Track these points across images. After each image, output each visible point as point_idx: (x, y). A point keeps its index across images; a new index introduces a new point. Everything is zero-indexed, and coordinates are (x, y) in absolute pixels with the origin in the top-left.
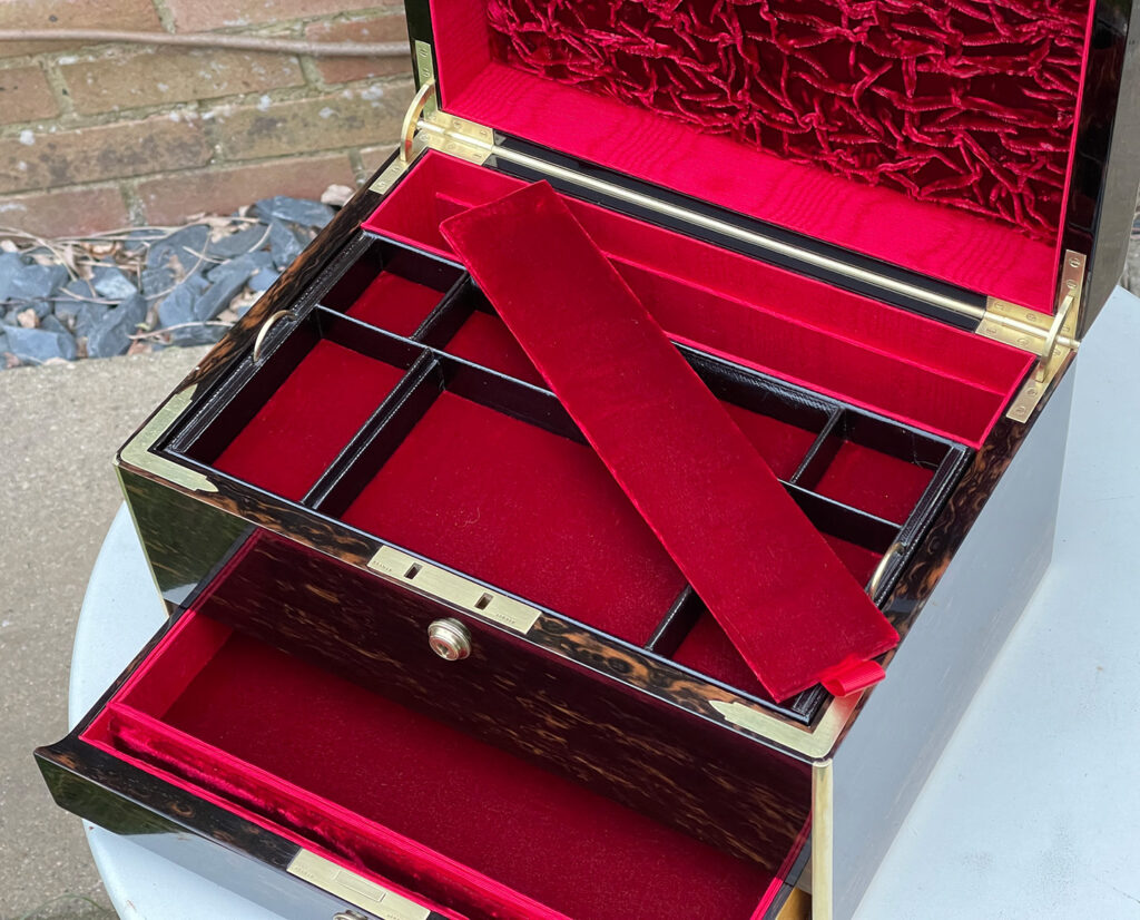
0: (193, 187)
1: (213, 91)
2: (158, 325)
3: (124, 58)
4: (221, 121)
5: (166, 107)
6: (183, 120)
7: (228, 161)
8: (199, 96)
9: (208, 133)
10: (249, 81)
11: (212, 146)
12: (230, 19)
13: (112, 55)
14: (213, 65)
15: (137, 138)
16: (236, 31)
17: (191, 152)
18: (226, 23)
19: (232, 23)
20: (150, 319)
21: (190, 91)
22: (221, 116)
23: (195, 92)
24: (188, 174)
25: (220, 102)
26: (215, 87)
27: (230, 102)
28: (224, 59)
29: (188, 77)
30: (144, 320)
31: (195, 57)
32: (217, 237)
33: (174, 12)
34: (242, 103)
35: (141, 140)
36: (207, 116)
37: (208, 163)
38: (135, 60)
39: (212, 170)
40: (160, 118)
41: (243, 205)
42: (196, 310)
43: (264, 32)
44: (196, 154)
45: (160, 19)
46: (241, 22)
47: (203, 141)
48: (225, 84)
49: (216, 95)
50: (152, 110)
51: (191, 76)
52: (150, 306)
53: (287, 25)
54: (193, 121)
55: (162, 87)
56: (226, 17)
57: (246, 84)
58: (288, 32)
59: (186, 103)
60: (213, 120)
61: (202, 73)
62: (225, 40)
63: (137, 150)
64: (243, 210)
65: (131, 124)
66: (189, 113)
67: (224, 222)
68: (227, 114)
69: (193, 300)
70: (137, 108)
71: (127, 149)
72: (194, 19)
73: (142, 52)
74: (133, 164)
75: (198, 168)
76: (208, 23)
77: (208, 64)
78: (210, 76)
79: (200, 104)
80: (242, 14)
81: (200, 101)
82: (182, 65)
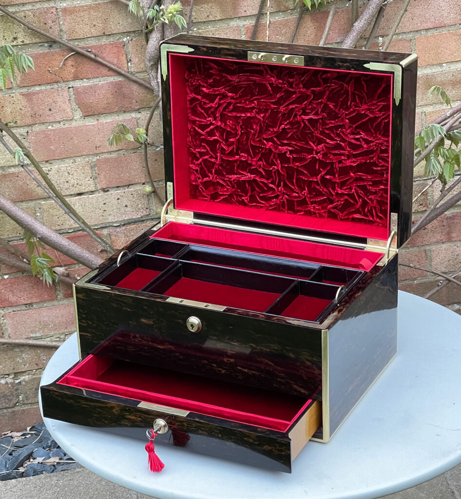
0: (7, 418)
1: (22, 368)
4: (23, 383)
6: (7, 383)
7: (24, 404)
8: (15, 371)
9: (17, 390)
10: (39, 363)
11: (18, 396)
12: (33, 333)
14: (24, 355)
16: (36, 338)
17: (8, 399)
18: (31, 335)
19: (34, 335)
21: (12, 368)
22: (24, 380)
23: (14, 369)
24: (5, 411)
25: (24, 374)
26: (23, 366)
27: (29, 374)
28: (29, 352)
29: (11, 362)
31: (16, 351)
32: (15, 440)
33: (10, 330)
34: (34, 375)
36: (17, 381)
37: (15, 405)
39: (16, 409)
41: (29, 427)
42: (7, 466)
43: (48, 339)
44: (10, 400)
45: (3, 333)
46: (38, 335)
47: (14, 393)
48: (28, 365)
49: (23, 370)
51: (13, 361)
53: (58, 336)
54: (11, 383)
56: (32, 332)
57: (37, 364)
58: (58, 339)
59: (8, 375)
60: (20, 383)
61: (18, 359)
62: (31, 342)
64: (28, 429)
66: (9, 380)
67: (20, 434)
68: (27, 380)
69: (6, 463)
72: (17, 333)
75: (9, 408)
76: (24, 335)
77: (22, 355)
78: (21, 361)
79: (15, 375)
80: (39, 331)
81: (15, 374)
82: (9, 356)
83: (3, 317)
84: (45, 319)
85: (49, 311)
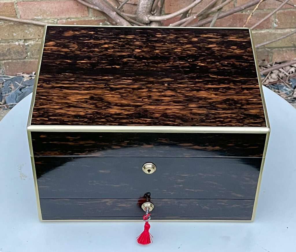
0: (20, 65)
1: (29, 37)
2: (5, 103)
3: (4, 25)
4: (30, 46)
5: (15, 40)
6: (19, 45)
7: (31, 58)
8: (25, 38)
9: (26, 49)
10: (40, 35)
11: (27, 53)
13: (1, 23)
14: (30, 29)
15: (5, 48)
16: (38, 20)
17: (20, 54)
18: (35, 17)
19: (37, 18)
20: (3, 101)
21: (22, 36)
22: (31, 44)
23: (24, 37)
24: (19, 61)
25: (31, 40)
26: (30, 36)
27: (34, 41)
28: (34, 28)
29: (22, 32)
30: (1, 101)
31: (25, 26)
32: (25, 80)
33: (21, 13)
34: (37, 41)
35: (6, 49)
36: (26, 44)
37: (25, 58)
38: (7, 26)
39: (26, 60)
40: (13, 43)
41: (34, 71)
42: (17, 99)
43: (46, 21)
44: (22, 55)
45: (16, 15)
46: (40, 18)
47: (24, 51)
48: (33, 35)
50: (11, 41)
51: (23, 32)
52: (3, 97)
53: (53, 20)
54: (22, 45)
55: (14, 34)
56: (35, 16)
57: (39, 35)
58: (53, 22)
59: (21, 40)
60: (28, 45)
61: (26, 31)
62: (34, 22)
63: (5, 52)
64: (34, 73)
65: (4, 44)
66: (21, 43)
67: (28, 76)
68: (32, 44)
69: (16, 97)
70: (6, 40)
71: (2, 51)
72: (26, 15)
73: (10, 24)
74: (3, 56)
75: (22, 59)
76: (30, 17)
77: (29, 29)
78: (29, 32)
79: (25, 41)
80: (40, 15)
82: (21, 28)
83: (16, 4)
84: (44, 9)
85: (47, 4)
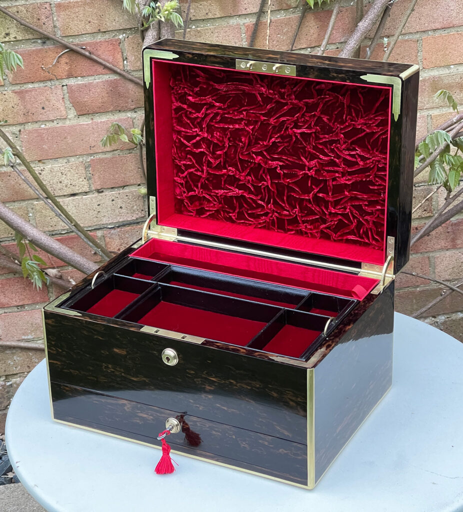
1: (14, 370)
4: (15, 386)
8: (7, 373)
9: (8, 392)
10: (30, 366)
11: (9, 399)
12: (25, 336)
14: (15, 358)
16: (28, 341)
18: (23, 337)
21: (3, 370)
22: (15, 383)
23: (5, 371)
25: (16, 376)
26: (14, 368)
27: (20, 377)
28: (21, 354)
29: (3, 364)
31: (7, 353)
34: (26, 377)
36: (8, 384)
37: (6, 408)
43: (40, 342)
44: (1, 403)
46: (30, 337)
47: (5, 396)
48: (19, 367)
49: (15, 373)
51: (4, 363)
54: (2, 386)
56: (24, 334)
57: (28, 367)
60: (11, 385)
61: (9, 362)
62: (22, 344)
66: (1, 381)
68: (18, 382)
72: (9, 335)
75: (1, 410)
76: (15, 337)
77: (13, 357)
78: (12, 363)
79: (6, 379)
80: (31, 333)
81: (6, 376)
82: (1, 357)
84: (37, 322)
